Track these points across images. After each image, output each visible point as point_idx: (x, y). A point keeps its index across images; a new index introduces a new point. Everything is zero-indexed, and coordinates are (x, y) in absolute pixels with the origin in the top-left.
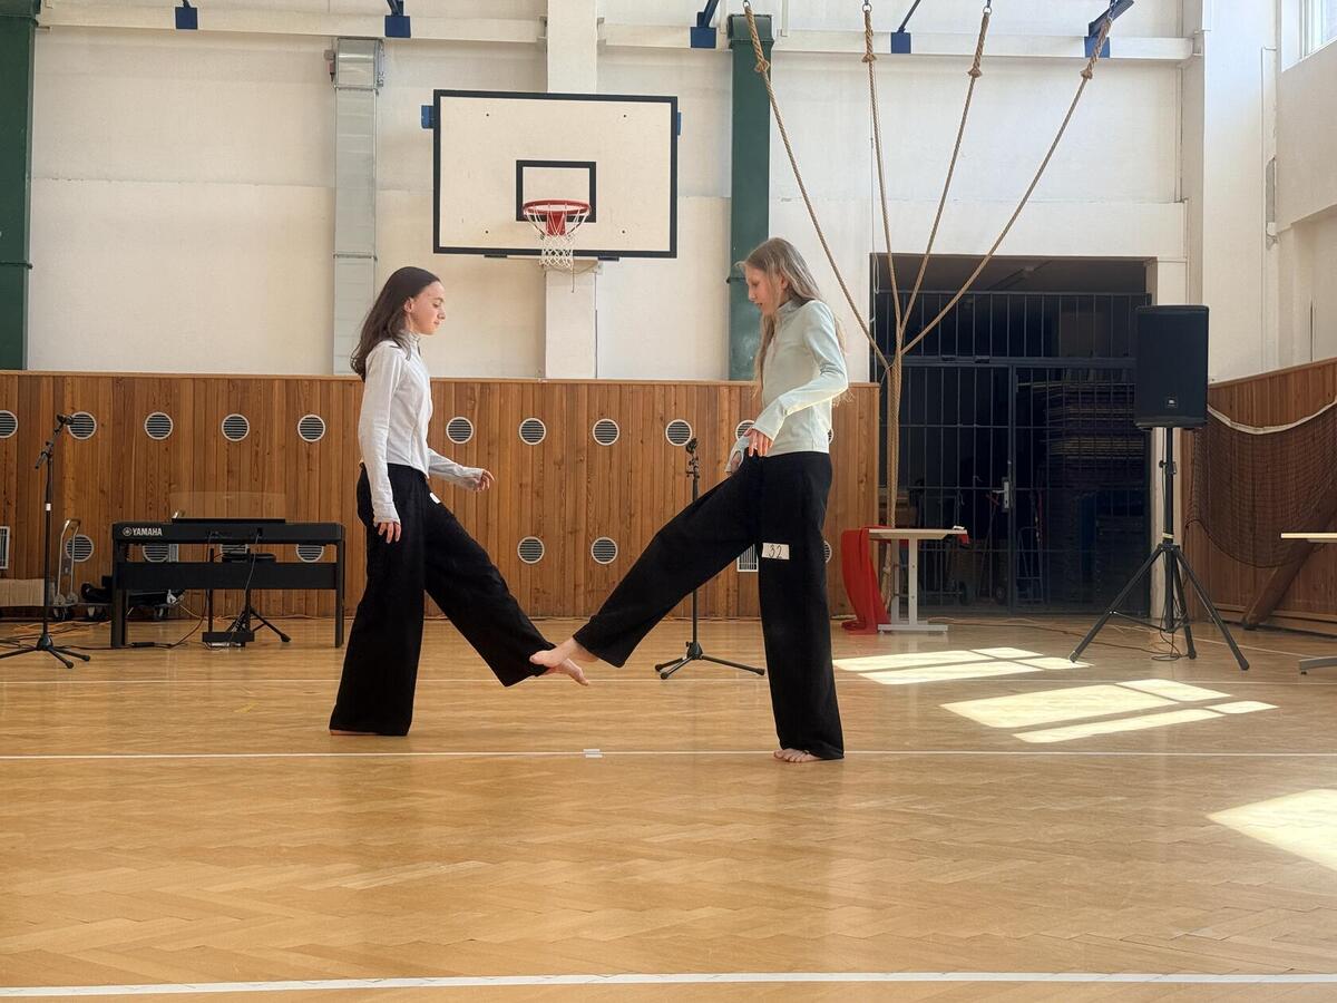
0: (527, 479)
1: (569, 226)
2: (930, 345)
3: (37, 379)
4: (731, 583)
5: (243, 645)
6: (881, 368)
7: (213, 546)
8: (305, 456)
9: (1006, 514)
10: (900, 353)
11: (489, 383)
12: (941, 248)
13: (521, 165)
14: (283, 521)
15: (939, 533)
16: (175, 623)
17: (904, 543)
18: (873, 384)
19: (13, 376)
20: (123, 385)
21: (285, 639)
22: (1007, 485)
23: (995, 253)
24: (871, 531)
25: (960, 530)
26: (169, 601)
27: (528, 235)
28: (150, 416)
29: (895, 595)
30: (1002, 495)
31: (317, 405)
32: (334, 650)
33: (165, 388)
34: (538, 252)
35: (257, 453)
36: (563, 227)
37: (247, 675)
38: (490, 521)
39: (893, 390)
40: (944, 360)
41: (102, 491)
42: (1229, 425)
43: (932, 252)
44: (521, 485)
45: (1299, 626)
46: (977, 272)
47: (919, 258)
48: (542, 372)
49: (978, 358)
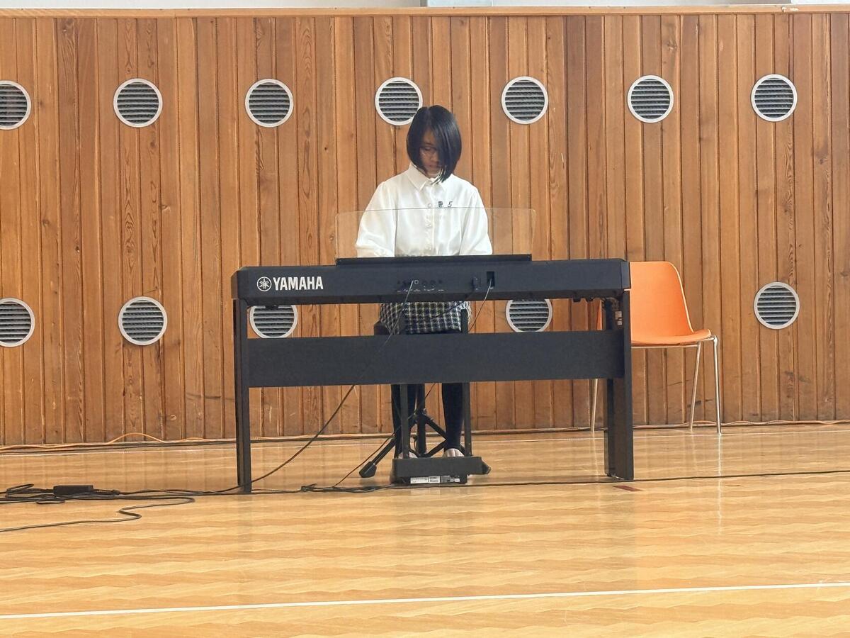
28: (122, 87)
31: (406, 62)
35: (307, 148)
41: (44, 221)
44: (757, 191)
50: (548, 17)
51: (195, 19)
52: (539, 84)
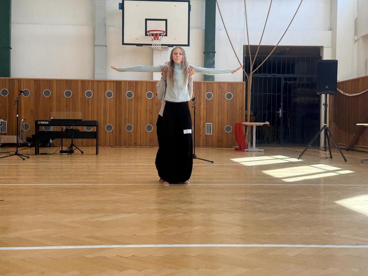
0: (148, 109)
1: (160, 37)
2: (260, 71)
3: (13, 80)
4: (204, 137)
5: (71, 154)
6: (246, 78)
7: (62, 127)
8: (87, 102)
9: (280, 118)
10: (251, 73)
11: (137, 82)
12: (263, 44)
13: (146, 20)
14: (81, 120)
15: (261, 124)
16: (52, 148)
17: (252, 127)
18: (244, 82)
19: (7, 79)
20: (37, 82)
21: (82, 152)
22: (280, 111)
23: (278, 45)
24: (243, 123)
25: (267, 123)
26: (50, 142)
27: (149, 40)
28: (45, 91)
29: (249, 141)
30: (279, 113)
31: (90, 88)
32: (96, 155)
33: (49, 82)
34: (151, 45)
35: (74, 101)
36: (158, 37)
37: (72, 162)
38: (138, 120)
39: (249, 84)
40: (264, 75)
41: (32, 111)
42: (342, 93)
43: (261, 45)
44: (146, 110)
45: (360, 149)
46: (274, 50)
47: (257, 46)
48: (152, 78)
49: (273, 74)
50: (113, 81)
51: (56, 80)
52: (112, 92)
